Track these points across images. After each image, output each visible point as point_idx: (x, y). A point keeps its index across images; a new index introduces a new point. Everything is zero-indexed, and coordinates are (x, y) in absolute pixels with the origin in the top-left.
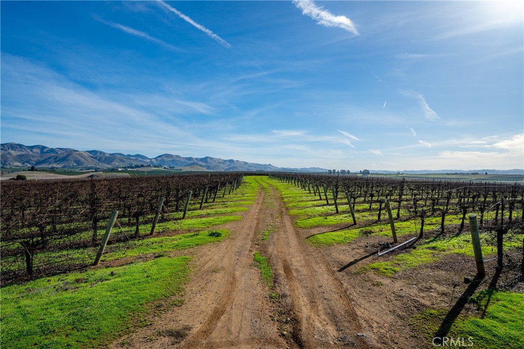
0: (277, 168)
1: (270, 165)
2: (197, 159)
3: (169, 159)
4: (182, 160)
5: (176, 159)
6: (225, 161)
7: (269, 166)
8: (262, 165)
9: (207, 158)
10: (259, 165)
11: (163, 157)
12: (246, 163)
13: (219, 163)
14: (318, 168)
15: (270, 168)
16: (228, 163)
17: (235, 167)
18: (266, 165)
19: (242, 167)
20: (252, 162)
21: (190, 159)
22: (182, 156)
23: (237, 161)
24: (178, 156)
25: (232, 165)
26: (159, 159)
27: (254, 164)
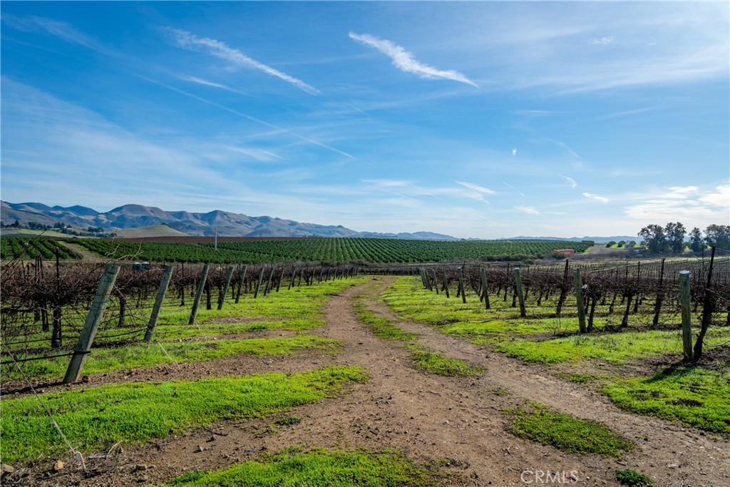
0: (353, 232)
1: (340, 226)
2: (195, 215)
3: (135, 215)
4: (164, 217)
5: (152, 214)
6: (253, 219)
7: (340, 229)
8: (325, 227)
9: (215, 213)
10: (319, 227)
11: (124, 210)
12: (293, 224)
13: (237, 222)
14: (431, 233)
15: (341, 233)
16: (258, 223)
17: (267, 231)
18: (333, 227)
19: (284, 231)
20: (306, 222)
21: (181, 214)
22: (164, 210)
23: (277, 219)
24: (154, 210)
25: (265, 227)
26: (116, 214)
27: (310, 225)
